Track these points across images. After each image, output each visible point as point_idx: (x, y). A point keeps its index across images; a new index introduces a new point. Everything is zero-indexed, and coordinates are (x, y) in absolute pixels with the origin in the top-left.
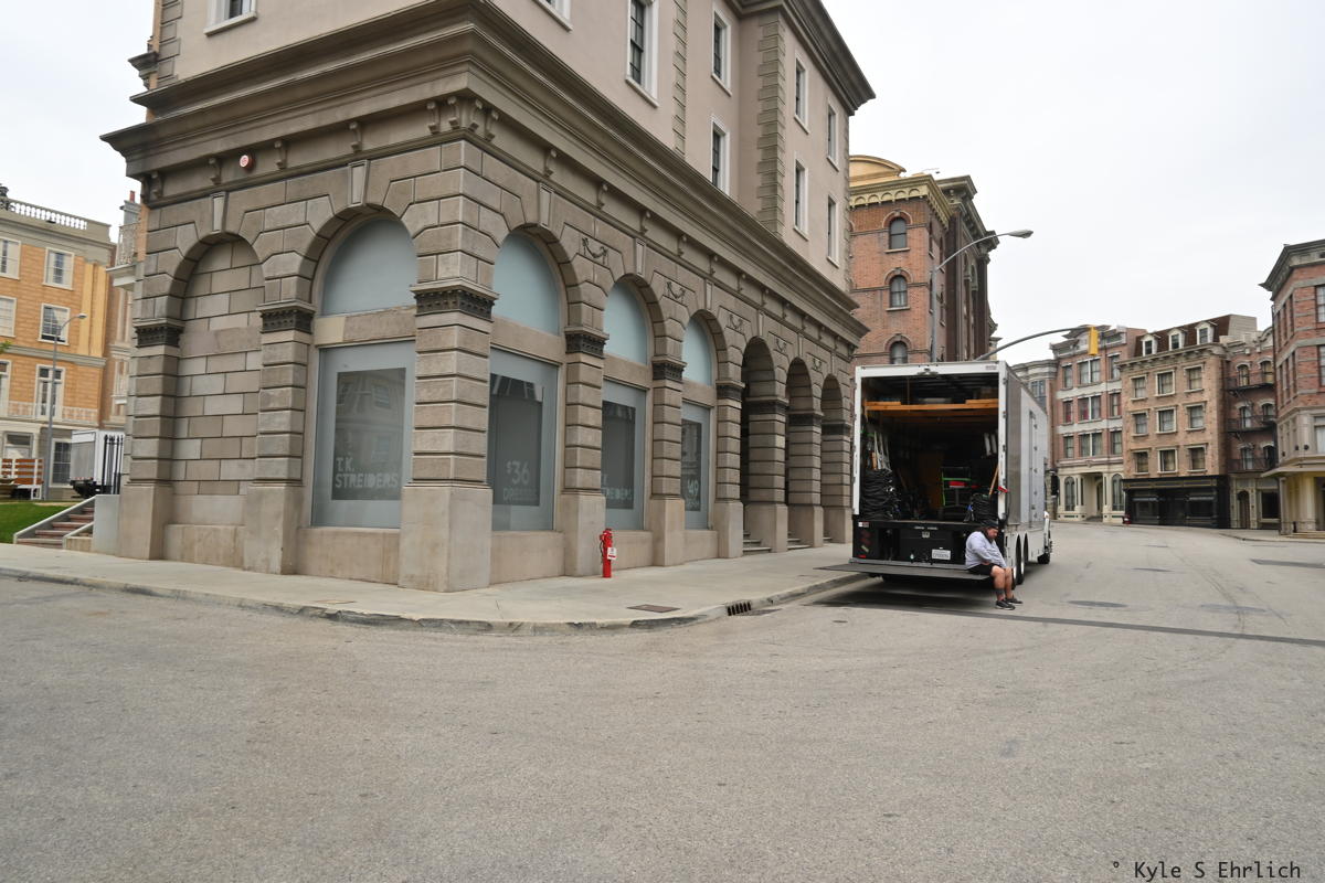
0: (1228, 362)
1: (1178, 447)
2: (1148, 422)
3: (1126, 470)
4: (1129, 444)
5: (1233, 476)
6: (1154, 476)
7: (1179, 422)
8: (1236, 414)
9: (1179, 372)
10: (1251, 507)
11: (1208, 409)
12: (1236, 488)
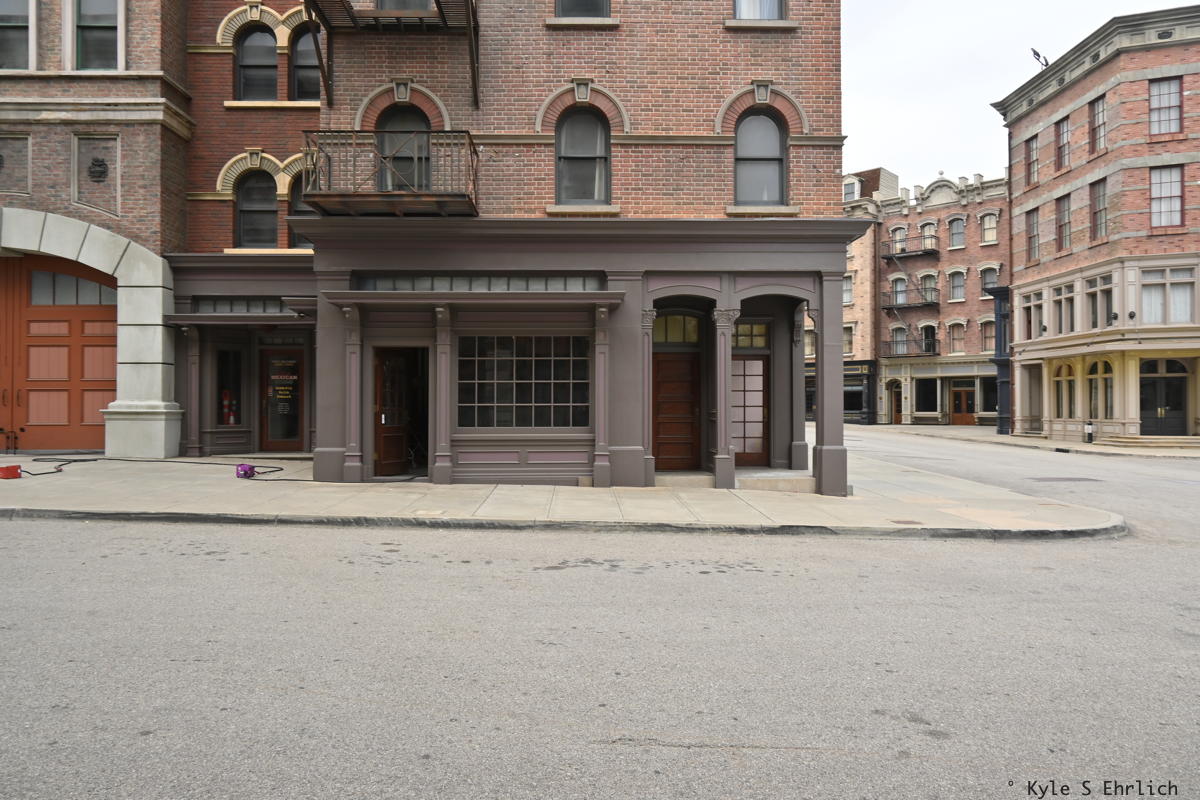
0: (880, 224)
8: (887, 287)
10: (903, 399)
11: (858, 281)
12: (885, 375)
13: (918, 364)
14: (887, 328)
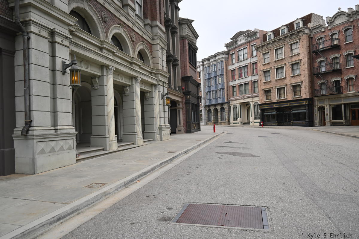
0: (312, 38)
1: (286, 85)
2: (271, 74)
3: (260, 99)
4: (262, 86)
5: (316, 98)
6: (274, 101)
7: (287, 73)
8: (316, 65)
9: (286, 46)
10: (326, 115)
11: (302, 64)
12: (317, 104)
13: (332, 98)
14: (317, 83)
